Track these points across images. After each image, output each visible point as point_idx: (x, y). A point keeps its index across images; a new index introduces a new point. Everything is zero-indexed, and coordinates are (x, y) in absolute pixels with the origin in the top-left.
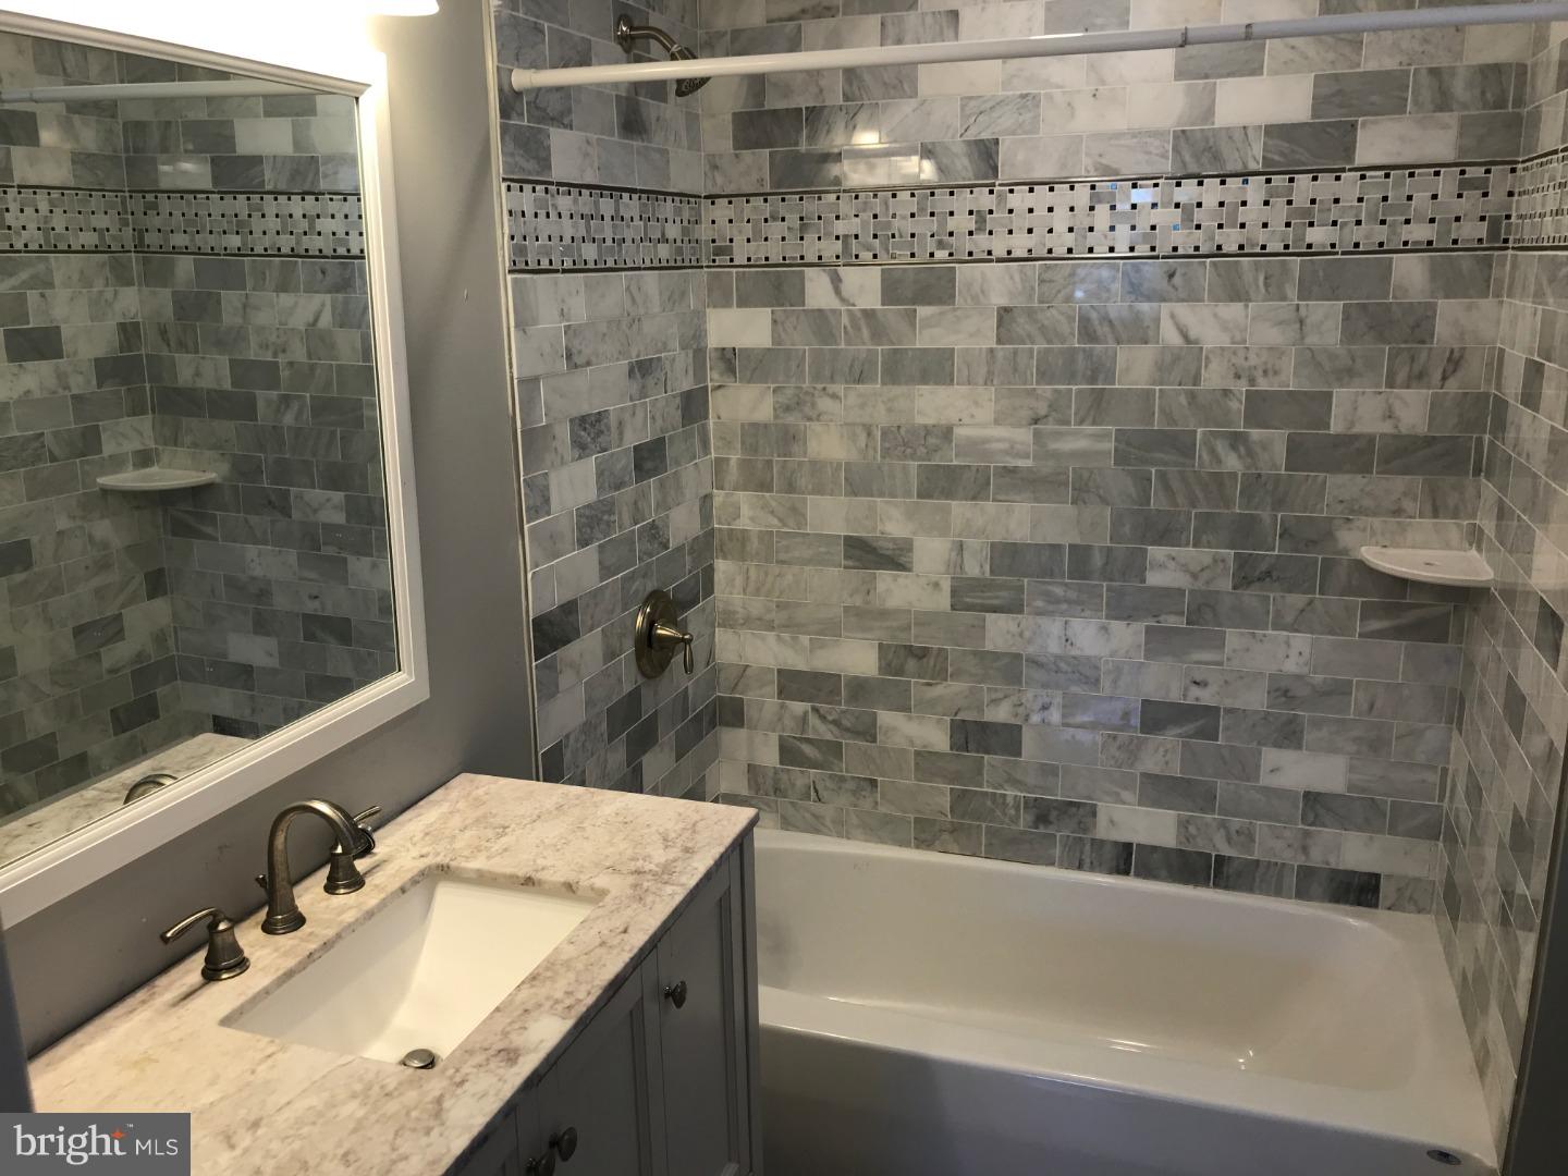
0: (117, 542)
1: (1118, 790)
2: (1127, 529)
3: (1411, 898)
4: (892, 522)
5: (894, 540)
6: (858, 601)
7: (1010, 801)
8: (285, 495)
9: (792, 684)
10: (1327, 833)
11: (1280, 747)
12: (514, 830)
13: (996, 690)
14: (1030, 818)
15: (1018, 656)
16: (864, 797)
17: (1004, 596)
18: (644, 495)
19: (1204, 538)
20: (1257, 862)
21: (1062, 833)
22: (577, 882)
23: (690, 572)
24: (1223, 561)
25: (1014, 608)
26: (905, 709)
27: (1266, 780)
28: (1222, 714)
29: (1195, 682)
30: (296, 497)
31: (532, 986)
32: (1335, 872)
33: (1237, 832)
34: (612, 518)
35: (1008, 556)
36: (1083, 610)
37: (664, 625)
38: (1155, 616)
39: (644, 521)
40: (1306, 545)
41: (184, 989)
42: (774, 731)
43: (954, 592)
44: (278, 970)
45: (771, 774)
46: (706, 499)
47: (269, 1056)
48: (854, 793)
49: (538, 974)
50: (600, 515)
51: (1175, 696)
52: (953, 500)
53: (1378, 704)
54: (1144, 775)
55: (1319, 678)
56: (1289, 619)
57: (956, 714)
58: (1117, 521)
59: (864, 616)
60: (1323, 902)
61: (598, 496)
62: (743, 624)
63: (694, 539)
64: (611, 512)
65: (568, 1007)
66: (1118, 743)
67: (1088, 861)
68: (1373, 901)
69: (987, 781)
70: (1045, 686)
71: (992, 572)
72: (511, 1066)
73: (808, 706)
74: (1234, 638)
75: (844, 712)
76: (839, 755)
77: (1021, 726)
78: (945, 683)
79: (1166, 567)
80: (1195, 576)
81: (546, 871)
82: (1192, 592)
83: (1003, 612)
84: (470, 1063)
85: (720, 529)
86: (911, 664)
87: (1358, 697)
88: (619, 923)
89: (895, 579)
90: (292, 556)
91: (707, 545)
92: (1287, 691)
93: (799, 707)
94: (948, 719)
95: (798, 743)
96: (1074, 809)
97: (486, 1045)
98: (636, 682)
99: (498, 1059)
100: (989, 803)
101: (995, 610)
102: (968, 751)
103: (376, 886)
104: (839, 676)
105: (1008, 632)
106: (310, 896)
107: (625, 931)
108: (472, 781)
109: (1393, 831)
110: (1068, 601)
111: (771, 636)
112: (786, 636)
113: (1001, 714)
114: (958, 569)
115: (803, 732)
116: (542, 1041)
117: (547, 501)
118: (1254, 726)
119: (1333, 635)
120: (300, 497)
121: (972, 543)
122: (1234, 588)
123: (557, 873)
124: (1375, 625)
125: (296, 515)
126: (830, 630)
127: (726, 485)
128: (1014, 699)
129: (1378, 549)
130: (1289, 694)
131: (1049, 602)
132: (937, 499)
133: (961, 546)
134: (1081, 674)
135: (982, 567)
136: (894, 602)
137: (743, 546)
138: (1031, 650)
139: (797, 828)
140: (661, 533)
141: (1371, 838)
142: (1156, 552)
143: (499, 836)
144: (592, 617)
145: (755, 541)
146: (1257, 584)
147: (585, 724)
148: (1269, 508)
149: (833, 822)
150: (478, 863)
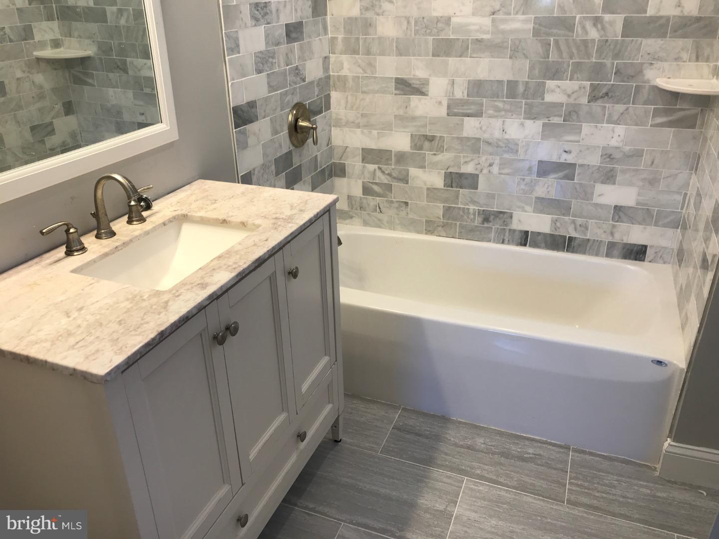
0: (47, 86)
1: (523, 205)
2: (536, 72)
3: (661, 257)
4: (418, 69)
5: (419, 79)
6: (401, 112)
7: (471, 211)
8: (125, 62)
9: (369, 155)
10: (623, 226)
11: (605, 183)
12: (220, 201)
13: (467, 157)
14: (480, 219)
15: (478, 140)
16: (402, 210)
17: (473, 109)
18: (292, 51)
19: (575, 76)
20: (588, 240)
21: (495, 226)
22: (247, 222)
23: (317, 96)
24: (584, 88)
25: (478, 114)
26: (423, 167)
27: (597, 200)
28: (577, 167)
29: (565, 151)
30: (130, 63)
31: (218, 260)
32: (626, 244)
33: (580, 225)
34: (274, 61)
35: (477, 87)
36: (512, 115)
37: (303, 120)
38: (548, 118)
39: (292, 65)
40: (628, 78)
41: (56, 259)
42: (360, 179)
43: (449, 107)
44: (100, 252)
45: (358, 200)
46: (326, 58)
47: (91, 284)
48: (397, 208)
49: (222, 256)
50: (267, 58)
51: (554, 159)
52: (450, 57)
53: (655, 162)
54: (537, 198)
55: (628, 148)
56: (615, 118)
57: (447, 169)
58: (532, 68)
59: (404, 120)
60: (618, 258)
61: (266, 48)
62: (344, 125)
63: (319, 79)
64: (273, 58)
65: (234, 268)
66: (525, 183)
67: (507, 240)
68: (643, 258)
69: (461, 202)
70: (491, 154)
71: (468, 95)
72: (203, 290)
73: (376, 166)
74: (586, 128)
75: (393, 169)
76: (390, 190)
77: (478, 175)
78: (442, 154)
79: (555, 92)
80: (569, 96)
81: (232, 218)
82: (567, 104)
83: (472, 117)
84: (183, 288)
85: (333, 75)
86: (427, 144)
87: (646, 158)
88: (264, 237)
89: (420, 100)
90: (130, 94)
91: (325, 83)
92: (611, 155)
93: (371, 167)
94: (443, 172)
95: (371, 185)
96: (501, 215)
97: (192, 282)
98: (289, 148)
99: (198, 287)
100: (461, 213)
101: (468, 115)
102: (452, 187)
103: (151, 222)
104: (391, 151)
105: (475, 127)
106: (120, 226)
107: (266, 240)
108: (203, 182)
109: (656, 225)
110: (506, 111)
111: (359, 131)
112: (365, 131)
113: (469, 169)
114: (451, 94)
115: (374, 179)
116: (219, 281)
117: (238, 46)
118: (593, 173)
119: (637, 126)
120: (132, 63)
121: (458, 80)
122: (589, 102)
123: (238, 217)
124: (659, 120)
125: (131, 72)
126: (387, 127)
127: (336, 51)
128: (476, 161)
129: (665, 79)
130: (612, 157)
131: (496, 111)
132: (442, 57)
133: (453, 82)
134: (509, 148)
135: (463, 93)
136: (419, 112)
137: (345, 84)
138: (486, 136)
139: (371, 226)
140: (301, 73)
141: (645, 228)
142: (551, 84)
143: (212, 204)
144: (265, 111)
145: (350, 80)
146: (601, 100)
147: (263, 165)
148: (610, 59)
149: (388, 222)
150: (202, 214)
